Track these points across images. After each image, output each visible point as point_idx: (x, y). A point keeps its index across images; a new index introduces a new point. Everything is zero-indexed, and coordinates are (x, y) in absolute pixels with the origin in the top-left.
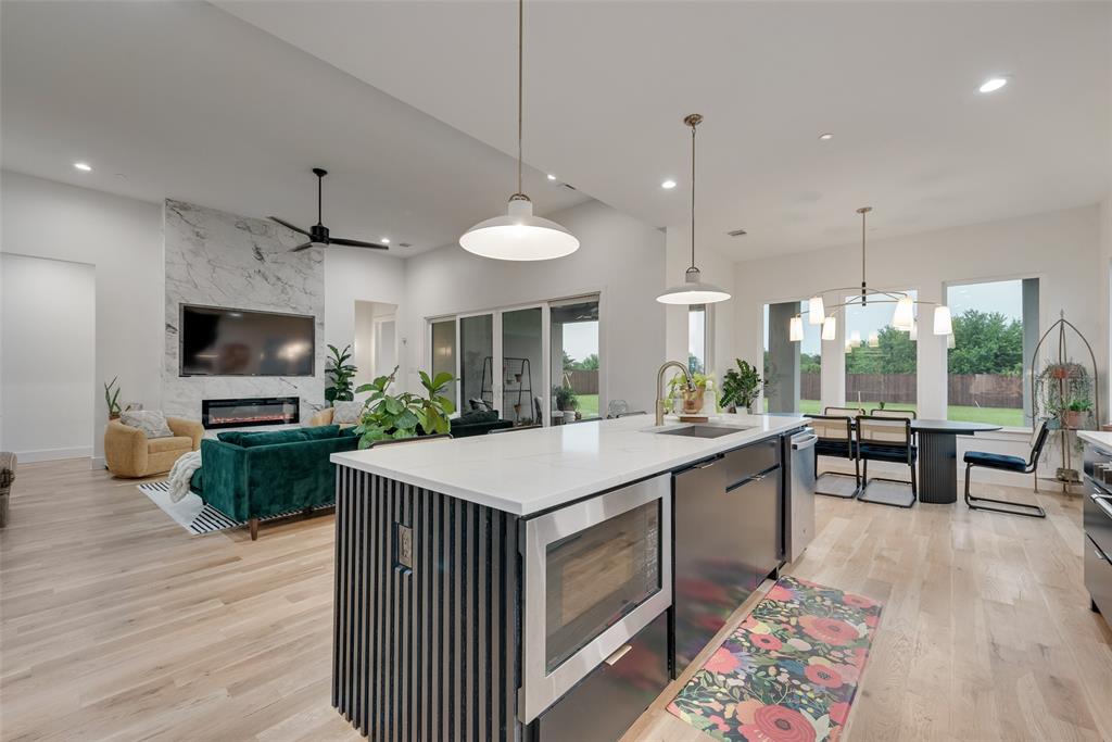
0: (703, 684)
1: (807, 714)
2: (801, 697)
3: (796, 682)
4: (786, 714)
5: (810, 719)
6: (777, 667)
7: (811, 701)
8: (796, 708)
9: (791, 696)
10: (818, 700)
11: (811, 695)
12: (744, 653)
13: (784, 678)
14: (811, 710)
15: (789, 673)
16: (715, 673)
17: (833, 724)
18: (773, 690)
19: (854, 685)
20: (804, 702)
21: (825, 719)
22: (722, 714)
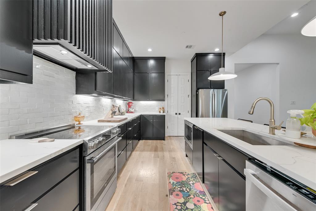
0: (195, 179)
1: (175, 182)
2: (178, 186)
3: (181, 189)
4: (178, 180)
5: (174, 182)
6: (188, 192)
7: (176, 186)
8: (177, 183)
9: (180, 185)
10: (175, 187)
11: (177, 187)
12: (198, 192)
13: (184, 189)
14: (175, 183)
15: (184, 191)
16: (197, 183)
17: (170, 183)
18: (184, 184)
19: (170, 195)
20: (177, 185)
21: (172, 183)
22: (187, 175)
